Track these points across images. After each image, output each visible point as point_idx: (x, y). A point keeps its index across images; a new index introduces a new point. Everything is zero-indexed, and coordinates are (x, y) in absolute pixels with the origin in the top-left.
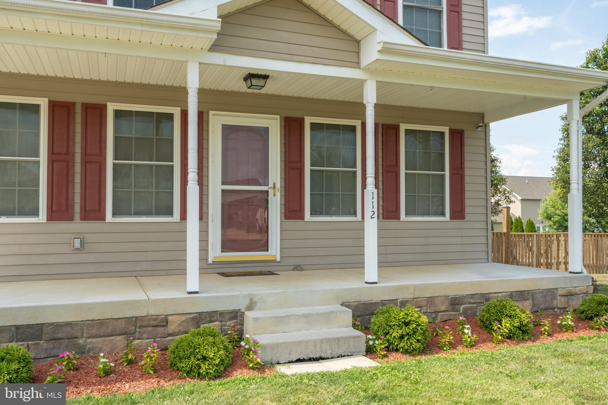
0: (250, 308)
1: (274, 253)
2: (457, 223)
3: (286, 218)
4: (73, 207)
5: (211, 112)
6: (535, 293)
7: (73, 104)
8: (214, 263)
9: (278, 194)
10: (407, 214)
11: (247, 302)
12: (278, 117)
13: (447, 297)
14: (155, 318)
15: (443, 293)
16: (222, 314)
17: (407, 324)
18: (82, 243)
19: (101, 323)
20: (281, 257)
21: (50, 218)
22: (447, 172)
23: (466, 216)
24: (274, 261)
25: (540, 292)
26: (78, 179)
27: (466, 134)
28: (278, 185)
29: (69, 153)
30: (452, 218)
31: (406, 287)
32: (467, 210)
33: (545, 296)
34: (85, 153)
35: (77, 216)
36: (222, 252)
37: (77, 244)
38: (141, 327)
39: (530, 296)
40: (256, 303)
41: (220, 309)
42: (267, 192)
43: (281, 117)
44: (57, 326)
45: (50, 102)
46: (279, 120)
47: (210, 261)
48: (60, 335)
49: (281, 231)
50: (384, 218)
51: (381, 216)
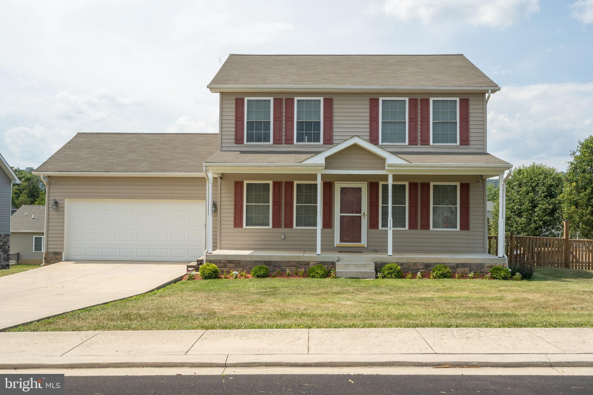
0: (338, 261)
1: (364, 244)
2: (465, 232)
3: (370, 228)
4: (281, 222)
5: (336, 182)
6: (471, 265)
7: (281, 182)
8: (337, 247)
9: (366, 217)
10: (434, 227)
11: (337, 259)
12: (366, 182)
13: (423, 263)
14: (305, 262)
15: (421, 261)
16: (328, 262)
17: (391, 269)
18: (285, 237)
19: (289, 262)
20: (367, 246)
21: (273, 227)
22: (458, 206)
23: (470, 228)
24: (364, 247)
25: (474, 265)
26: (283, 212)
27: (471, 185)
28: (366, 213)
29: (280, 201)
30: (461, 229)
31: (403, 258)
32: (471, 225)
33: (477, 267)
34: (286, 202)
35: (283, 226)
36: (340, 242)
37: (283, 237)
38: (301, 265)
39: (469, 266)
40: (340, 260)
42: (361, 216)
43: (367, 183)
44: (276, 262)
45: (273, 182)
46: (366, 184)
47: (335, 246)
48: (276, 265)
49: (367, 234)
50: (421, 229)
51: (419, 228)
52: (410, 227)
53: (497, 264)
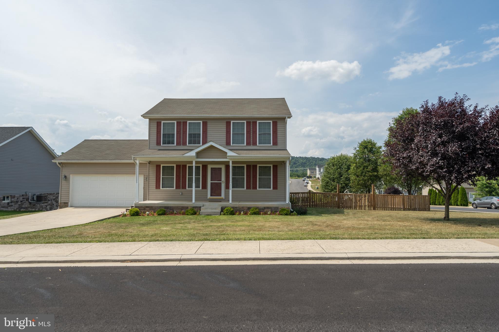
0: (203, 206)
1: (223, 197)
2: (275, 190)
3: (226, 189)
4: (180, 186)
5: (208, 165)
7: (180, 165)
8: (209, 199)
9: (224, 183)
10: (259, 188)
11: (202, 205)
13: (247, 207)
14: (186, 207)
15: (246, 206)
16: (198, 207)
17: (228, 210)
18: (182, 194)
19: (177, 207)
20: (225, 198)
21: (176, 188)
22: (272, 177)
23: (278, 189)
24: (223, 199)
26: (181, 181)
27: (278, 166)
28: (224, 181)
30: (273, 189)
31: (237, 204)
32: (278, 187)
33: (275, 209)
34: (182, 175)
35: (181, 188)
36: (211, 196)
37: (181, 194)
38: (184, 208)
39: (270, 208)
40: (204, 205)
41: (197, 206)
42: (221, 183)
43: (225, 165)
44: (171, 207)
45: (176, 165)
46: (224, 166)
47: (208, 198)
48: (171, 208)
49: (225, 192)
50: (253, 189)
51: (252, 188)
52: (247, 188)
53: (285, 207)
